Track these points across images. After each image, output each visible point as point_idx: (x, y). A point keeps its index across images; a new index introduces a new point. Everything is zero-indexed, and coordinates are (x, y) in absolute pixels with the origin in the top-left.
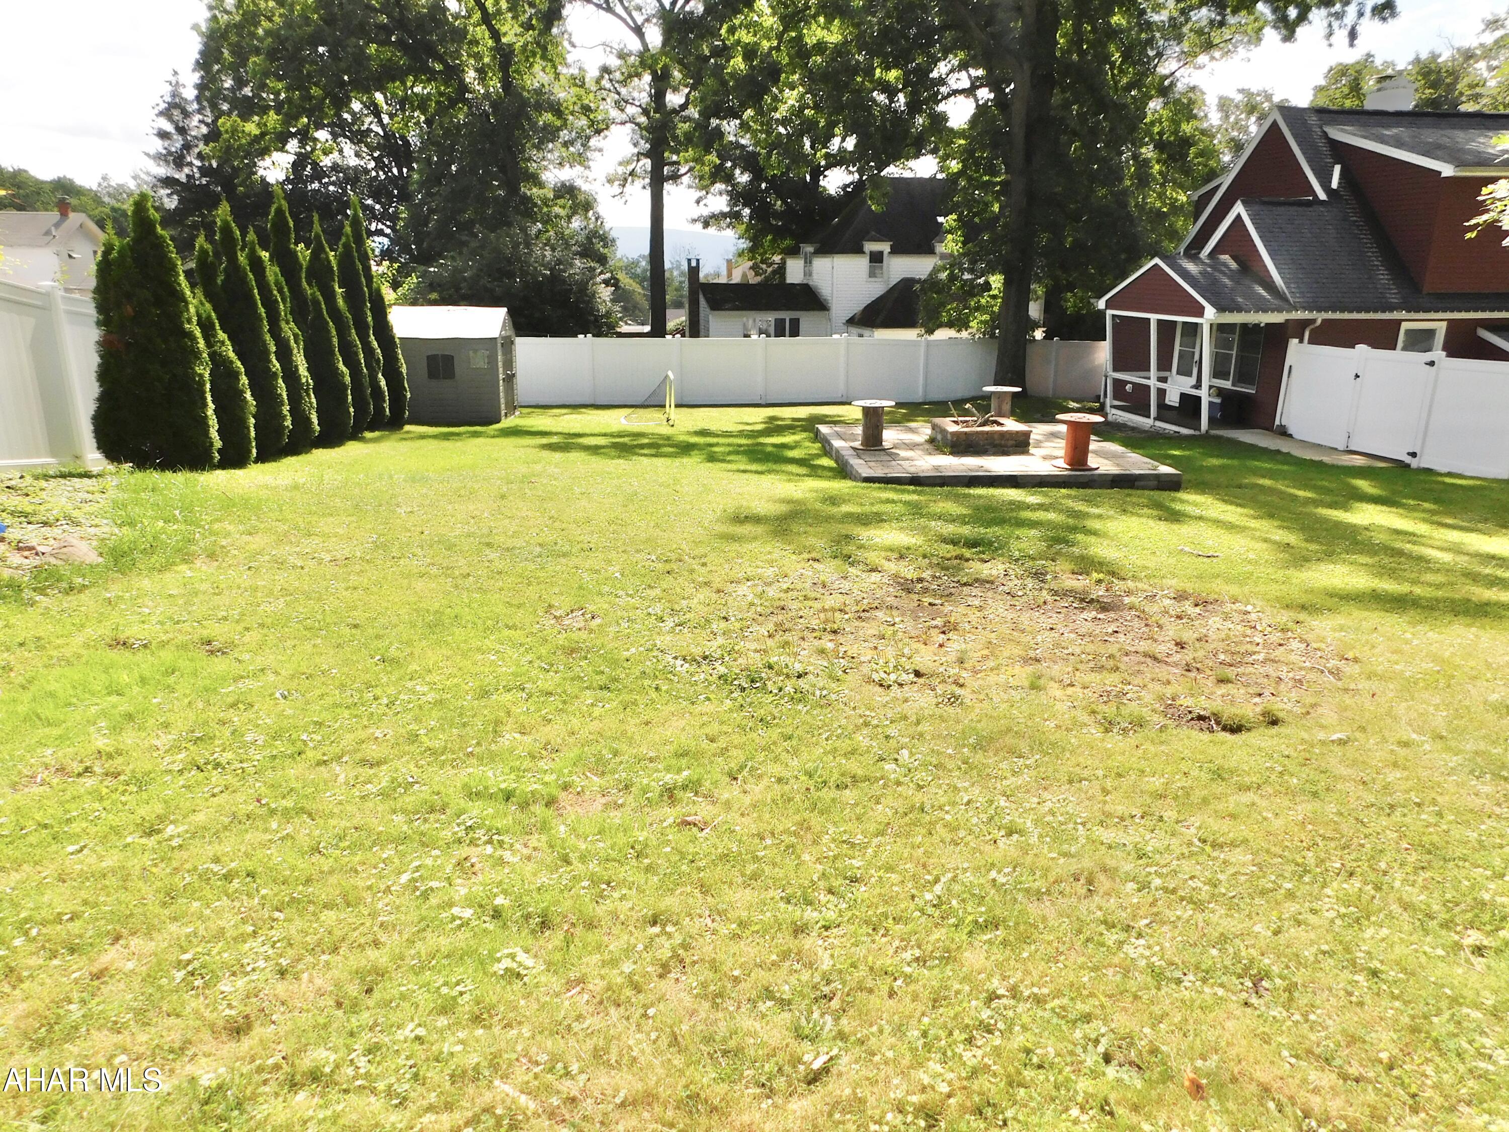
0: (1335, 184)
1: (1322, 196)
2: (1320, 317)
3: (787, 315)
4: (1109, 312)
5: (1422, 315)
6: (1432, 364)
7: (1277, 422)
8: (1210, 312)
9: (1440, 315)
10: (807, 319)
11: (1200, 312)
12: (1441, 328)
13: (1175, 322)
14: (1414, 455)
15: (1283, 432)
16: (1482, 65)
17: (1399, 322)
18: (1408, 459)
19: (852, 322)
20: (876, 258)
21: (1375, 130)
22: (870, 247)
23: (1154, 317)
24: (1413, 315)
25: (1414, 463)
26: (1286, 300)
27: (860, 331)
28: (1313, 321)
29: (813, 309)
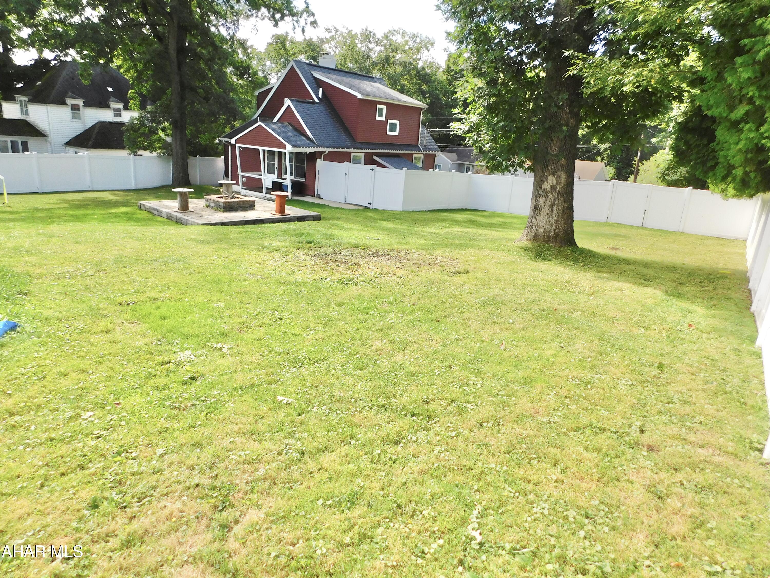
0: (320, 96)
1: (317, 100)
2: (327, 150)
3: (19, 139)
4: (237, 145)
5: (358, 150)
6: (373, 170)
7: (316, 193)
8: (289, 148)
9: (361, 150)
10: (32, 142)
11: (284, 147)
12: (362, 156)
13: (274, 151)
14: (370, 204)
15: (319, 197)
16: (326, 45)
17: (351, 153)
18: (368, 206)
19: (69, 144)
20: (75, 108)
21: (329, 75)
22: (70, 101)
23: (261, 148)
24: (355, 150)
25: (371, 207)
26: (314, 143)
27: (76, 150)
28: (325, 152)
29: (37, 136)
